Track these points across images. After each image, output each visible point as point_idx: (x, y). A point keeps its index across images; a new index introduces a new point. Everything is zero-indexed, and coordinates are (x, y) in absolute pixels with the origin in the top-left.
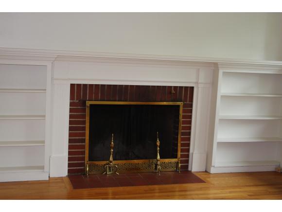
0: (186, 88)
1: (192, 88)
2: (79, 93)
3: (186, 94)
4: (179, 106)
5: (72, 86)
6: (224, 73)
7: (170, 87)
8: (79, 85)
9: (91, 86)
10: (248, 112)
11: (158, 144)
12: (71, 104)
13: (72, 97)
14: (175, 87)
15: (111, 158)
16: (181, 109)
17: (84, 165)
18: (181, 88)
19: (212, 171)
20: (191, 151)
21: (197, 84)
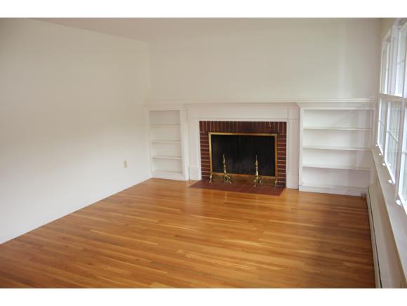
0: (281, 123)
2: (205, 127)
3: (280, 128)
4: (274, 137)
5: (201, 122)
7: (267, 123)
8: (205, 122)
9: (212, 122)
11: (257, 164)
12: (201, 134)
13: (201, 129)
14: (272, 123)
15: (225, 171)
16: (276, 140)
17: (209, 174)
18: (276, 123)
19: (300, 189)
20: (287, 172)
21: (288, 119)
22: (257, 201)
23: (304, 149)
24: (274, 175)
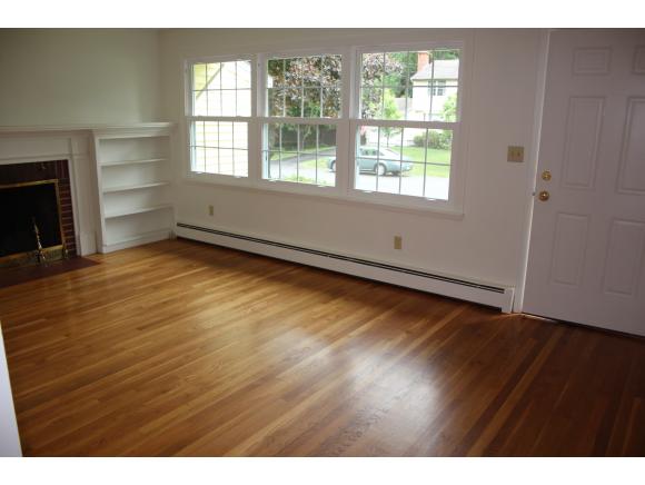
0: (58, 162)
1: (66, 162)
3: (59, 169)
4: (53, 184)
6: (101, 141)
7: (39, 164)
10: (131, 180)
11: (37, 231)
14: (45, 163)
16: (57, 188)
18: (52, 162)
19: (105, 250)
20: (76, 233)
21: (71, 155)
23: (105, 194)
24: (60, 243)
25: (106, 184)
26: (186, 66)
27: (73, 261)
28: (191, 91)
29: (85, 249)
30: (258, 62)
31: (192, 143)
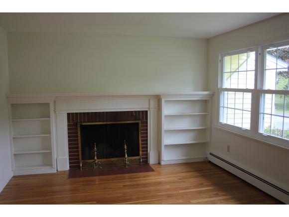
0: (143, 111)
1: (147, 112)
2: (73, 118)
4: (138, 124)
5: (68, 114)
6: (165, 101)
7: (132, 112)
8: (73, 114)
9: (80, 113)
10: (185, 124)
11: (126, 147)
12: (68, 126)
14: (135, 112)
15: (96, 158)
16: (140, 125)
17: (79, 163)
18: (139, 112)
19: (162, 163)
20: (149, 151)
21: (149, 108)
22: (127, 180)
23: (165, 131)
24: (139, 155)
25: (166, 125)
26: (220, 58)
27: (145, 166)
28: (222, 73)
29: (152, 160)
30: (260, 52)
31: (221, 105)
